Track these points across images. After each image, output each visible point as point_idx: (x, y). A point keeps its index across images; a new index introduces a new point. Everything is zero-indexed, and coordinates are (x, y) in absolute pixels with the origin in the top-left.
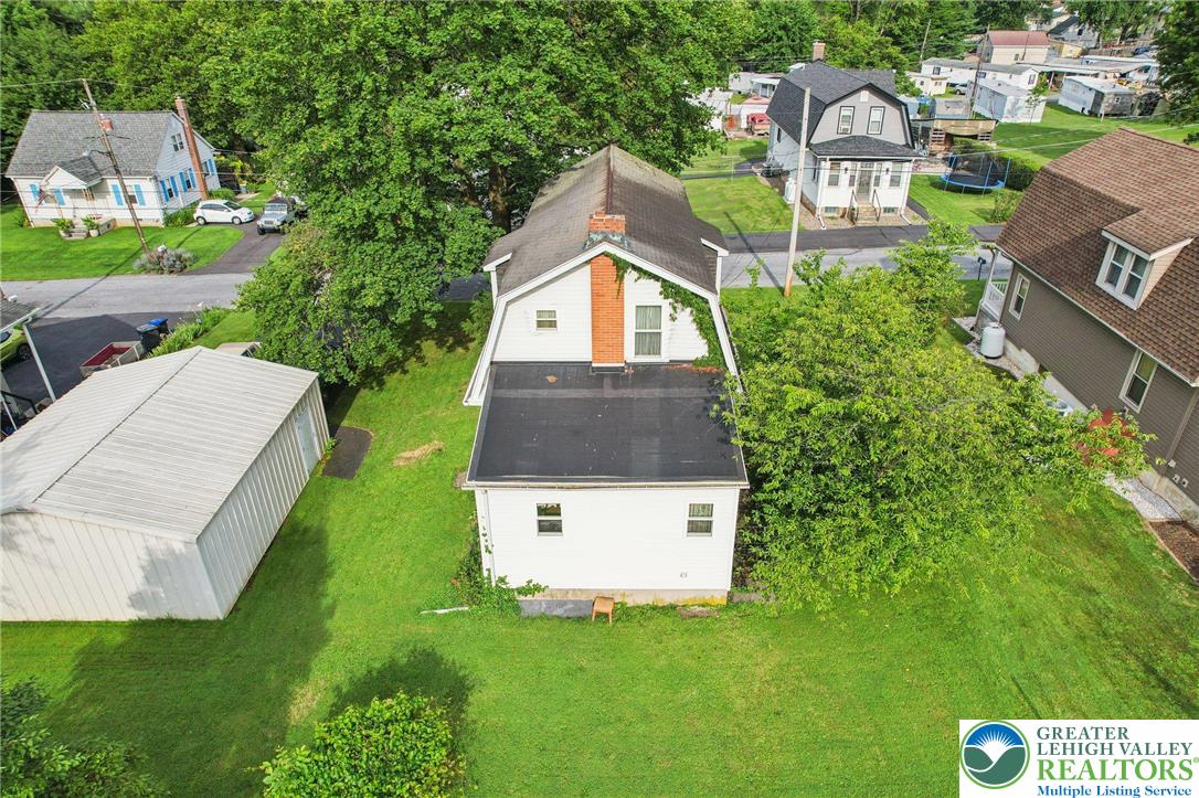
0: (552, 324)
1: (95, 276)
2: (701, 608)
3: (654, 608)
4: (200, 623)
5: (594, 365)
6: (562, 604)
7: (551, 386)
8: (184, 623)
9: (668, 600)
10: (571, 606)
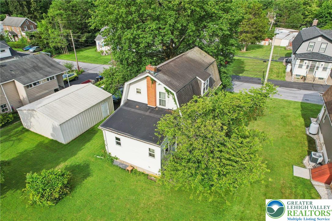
0: (140, 93)
1: (101, 64)
2: (154, 178)
3: (143, 173)
4: (61, 143)
5: (148, 105)
6: (122, 164)
7: (136, 109)
8: (59, 143)
9: (147, 173)
10: (124, 165)
